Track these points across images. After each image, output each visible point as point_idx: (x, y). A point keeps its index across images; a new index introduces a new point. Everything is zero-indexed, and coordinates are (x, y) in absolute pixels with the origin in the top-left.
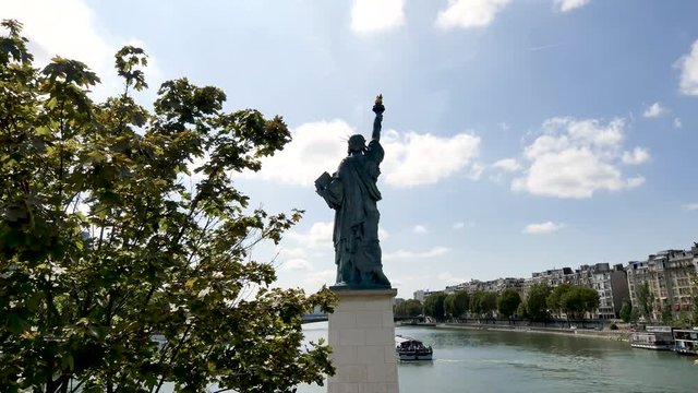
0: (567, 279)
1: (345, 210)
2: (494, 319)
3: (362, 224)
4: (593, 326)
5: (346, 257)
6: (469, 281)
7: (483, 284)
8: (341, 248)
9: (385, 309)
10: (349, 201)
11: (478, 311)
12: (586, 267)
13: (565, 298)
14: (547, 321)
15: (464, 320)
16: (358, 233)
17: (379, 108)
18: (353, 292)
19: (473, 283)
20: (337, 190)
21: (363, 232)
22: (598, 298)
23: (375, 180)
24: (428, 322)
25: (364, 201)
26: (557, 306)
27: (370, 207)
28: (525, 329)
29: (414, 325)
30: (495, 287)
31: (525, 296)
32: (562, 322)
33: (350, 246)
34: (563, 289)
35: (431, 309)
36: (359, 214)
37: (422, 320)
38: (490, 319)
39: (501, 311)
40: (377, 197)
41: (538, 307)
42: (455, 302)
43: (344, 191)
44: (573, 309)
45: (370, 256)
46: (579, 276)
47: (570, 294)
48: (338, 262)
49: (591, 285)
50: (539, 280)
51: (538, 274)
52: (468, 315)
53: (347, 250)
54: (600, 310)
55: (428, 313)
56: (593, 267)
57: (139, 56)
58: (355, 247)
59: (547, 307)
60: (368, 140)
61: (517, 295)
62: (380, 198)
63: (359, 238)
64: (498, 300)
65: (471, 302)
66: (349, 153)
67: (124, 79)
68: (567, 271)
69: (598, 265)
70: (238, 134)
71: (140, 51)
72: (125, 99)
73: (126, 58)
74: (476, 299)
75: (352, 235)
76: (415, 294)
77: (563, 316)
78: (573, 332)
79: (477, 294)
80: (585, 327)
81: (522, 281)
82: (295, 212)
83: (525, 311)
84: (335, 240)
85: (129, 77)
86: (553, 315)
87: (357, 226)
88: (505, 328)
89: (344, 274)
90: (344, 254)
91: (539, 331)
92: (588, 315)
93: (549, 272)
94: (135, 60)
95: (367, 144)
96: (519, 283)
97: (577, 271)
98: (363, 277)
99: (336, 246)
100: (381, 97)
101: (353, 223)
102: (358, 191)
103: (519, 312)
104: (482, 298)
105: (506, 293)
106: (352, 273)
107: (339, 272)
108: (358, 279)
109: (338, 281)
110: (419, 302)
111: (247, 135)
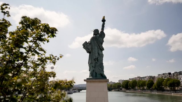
0: (170, 76)
1: (92, 53)
2: (145, 89)
3: (98, 58)
4: (178, 92)
5: (92, 69)
6: (137, 77)
7: (141, 78)
8: (91, 66)
9: (105, 86)
10: (93, 51)
11: (140, 87)
12: (176, 72)
13: (169, 83)
14: (163, 90)
15: (135, 90)
16: (96, 61)
17: (104, 21)
18: (94, 80)
19: (138, 77)
20: (90, 47)
21: (98, 61)
22: (180, 82)
23: (102, 44)
24: (123, 90)
25: (98, 51)
26: (166, 85)
27: (100, 53)
28: (155, 93)
29: (118, 91)
30: (145, 79)
31: (155, 82)
32: (168, 90)
33: (93, 65)
34: (168, 80)
35: (124, 86)
36: (97, 55)
37: (121, 89)
38: (144, 89)
39: (147, 87)
40: (102, 49)
41: (160, 86)
42: (132, 84)
43: (92, 47)
44: (172, 87)
45: (100, 69)
46: (174, 75)
47: (170, 81)
48: (90, 70)
49: (178, 79)
50: (160, 77)
51: (160, 75)
52: (136, 88)
53: (92, 66)
54: (181, 87)
55: (123, 87)
56: (179, 72)
57: (8, 6)
58: (95, 66)
59: (163, 86)
60: (100, 31)
61: (153, 82)
62: (104, 50)
63: (97, 63)
64: (147, 83)
65: (137, 84)
66: (94, 35)
67: (3, 14)
68: (170, 74)
69: (180, 72)
70: (41, 31)
71: (8, 5)
72: (4, 20)
73: (4, 7)
74: (139, 83)
75: (94, 62)
76: (119, 81)
77: (168, 88)
78: (171, 94)
79: (139, 81)
80: (175, 92)
81: (154, 77)
82: (61, 55)
83: (155, 87)
84: (89, 63)
85: (5, 13)
86: (165, 88)
87: (96, 59)
88: (149, 92)
89: (92, 74)
90: (91, 68)
91: (160, 93)
92: (177, 88)
93: (164, 74)
94: (7, 7)
95: (100, 32)
96: (154, 78)
97: (173, 74)
98: (98, 75)
99: (89, 65)
100: (104, 17)
101: (95, 58)
102: (96, 47)
103: (153, 87)
104: (141, 83)
105: (149, 81)
106: (94, 74)
107: (90, 74)
108: (96, 76)
109: (90, 76)
110: (120, 83)
111: (44, 31)
